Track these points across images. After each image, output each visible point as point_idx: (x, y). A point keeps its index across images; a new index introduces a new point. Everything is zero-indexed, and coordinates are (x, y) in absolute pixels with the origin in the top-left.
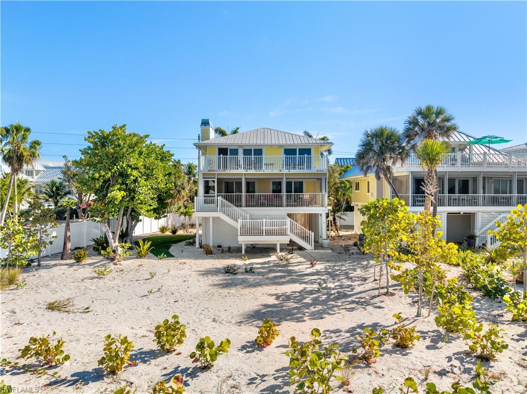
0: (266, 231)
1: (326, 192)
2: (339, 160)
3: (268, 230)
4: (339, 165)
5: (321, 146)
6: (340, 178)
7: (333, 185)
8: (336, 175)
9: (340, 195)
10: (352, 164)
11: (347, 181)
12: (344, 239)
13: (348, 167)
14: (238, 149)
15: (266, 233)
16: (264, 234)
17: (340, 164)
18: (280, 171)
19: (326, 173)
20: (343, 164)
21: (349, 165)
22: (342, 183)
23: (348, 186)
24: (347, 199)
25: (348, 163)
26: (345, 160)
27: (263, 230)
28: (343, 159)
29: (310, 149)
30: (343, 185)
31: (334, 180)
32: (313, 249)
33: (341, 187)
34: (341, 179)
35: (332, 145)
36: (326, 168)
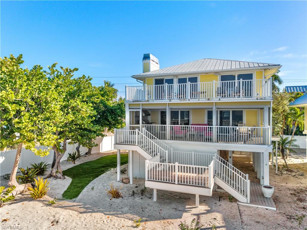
0: (178, 177)
1: (269, 125)
2: (289, 88)
3: (181, 178)
4: (288, 92)
5: (265, 69)
6: (289, 105)
7: (282, 113)
8: (286, 102)
9: (290, 122)
10: (302, 91)
11: (298, 108)
12: (294, 176)
13: (298, 94)
14: (173, 79)
15: (178, 182)
16: (176, 182)
17: (290, 91)
18: (209, 99)
19: (270, 102)
20: (292, 91)
21: (299, 92)
22: (292, 109)
23: (299, 113)
24: (298, 125)
25: (298, 90)
26: (295, 88)
27: (174, 177)
28: (293, 87)
29: (252, 74)
30: (293, 111)
31: (283, 108)
32: (249, 202)
33: (292, 114)
34: (291, 106)
35: (279, 68)
36: (269, 95)
